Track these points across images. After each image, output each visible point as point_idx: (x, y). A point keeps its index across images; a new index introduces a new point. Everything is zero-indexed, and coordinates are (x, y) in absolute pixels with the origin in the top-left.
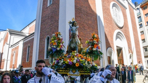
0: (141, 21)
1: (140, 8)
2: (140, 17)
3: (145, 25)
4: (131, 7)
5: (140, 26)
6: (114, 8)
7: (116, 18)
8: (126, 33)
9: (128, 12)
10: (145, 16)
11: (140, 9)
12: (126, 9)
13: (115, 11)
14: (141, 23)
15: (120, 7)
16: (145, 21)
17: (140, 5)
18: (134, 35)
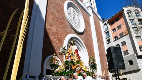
0: (109, 36)
1: (107, 23)
2: (107, 33)
3: (113, 40)
4: (96, 17)
5: (109, 42)
6: (71, 9)
7: (73, 20)
8: (87, 42)
9: (92, 19)
10: (113, 31)
12: (90, 16)
13: (72, 13)
14: (109, 38)
15: (81, 10)
16: (113, 36)
17: (108, 20)
18: (99, 47)
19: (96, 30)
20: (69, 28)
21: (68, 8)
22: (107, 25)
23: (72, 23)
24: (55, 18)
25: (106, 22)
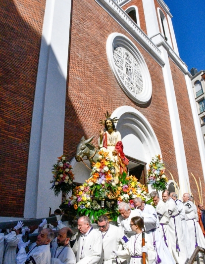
1: (202, 80)
2: (202, 101)
4: (177, 68)
5: (204, 122)
6: (122, 51)
7: (127, 76)
8: (158, 122)
9: (167, 73)
11: (202, 82)
12: (163, 65)
13: (124, 59)
14: (204, 114)
15: (142, 53)
17: (202, 73)
18: (184, 133)
19: (177, 95)
20: (119, 92)
21: (115, 49)
22: (201, 85)
23: (125, 81)
24: (88, 73)
25: (199, 78)
